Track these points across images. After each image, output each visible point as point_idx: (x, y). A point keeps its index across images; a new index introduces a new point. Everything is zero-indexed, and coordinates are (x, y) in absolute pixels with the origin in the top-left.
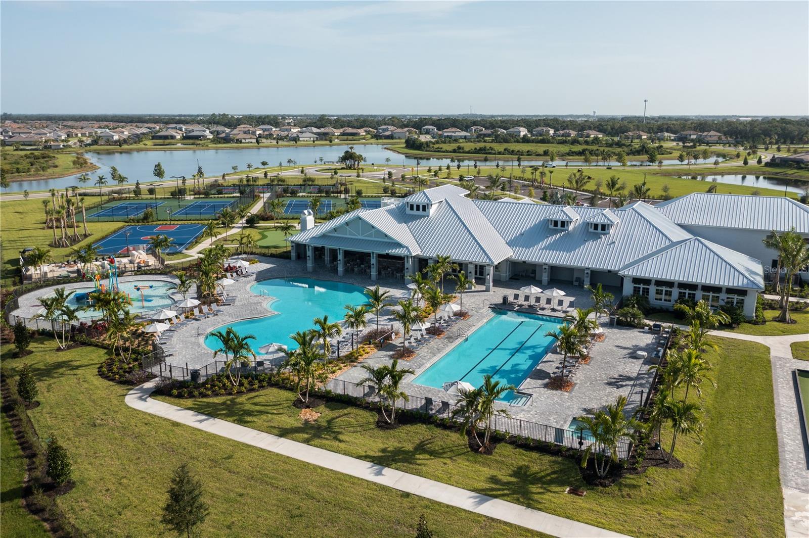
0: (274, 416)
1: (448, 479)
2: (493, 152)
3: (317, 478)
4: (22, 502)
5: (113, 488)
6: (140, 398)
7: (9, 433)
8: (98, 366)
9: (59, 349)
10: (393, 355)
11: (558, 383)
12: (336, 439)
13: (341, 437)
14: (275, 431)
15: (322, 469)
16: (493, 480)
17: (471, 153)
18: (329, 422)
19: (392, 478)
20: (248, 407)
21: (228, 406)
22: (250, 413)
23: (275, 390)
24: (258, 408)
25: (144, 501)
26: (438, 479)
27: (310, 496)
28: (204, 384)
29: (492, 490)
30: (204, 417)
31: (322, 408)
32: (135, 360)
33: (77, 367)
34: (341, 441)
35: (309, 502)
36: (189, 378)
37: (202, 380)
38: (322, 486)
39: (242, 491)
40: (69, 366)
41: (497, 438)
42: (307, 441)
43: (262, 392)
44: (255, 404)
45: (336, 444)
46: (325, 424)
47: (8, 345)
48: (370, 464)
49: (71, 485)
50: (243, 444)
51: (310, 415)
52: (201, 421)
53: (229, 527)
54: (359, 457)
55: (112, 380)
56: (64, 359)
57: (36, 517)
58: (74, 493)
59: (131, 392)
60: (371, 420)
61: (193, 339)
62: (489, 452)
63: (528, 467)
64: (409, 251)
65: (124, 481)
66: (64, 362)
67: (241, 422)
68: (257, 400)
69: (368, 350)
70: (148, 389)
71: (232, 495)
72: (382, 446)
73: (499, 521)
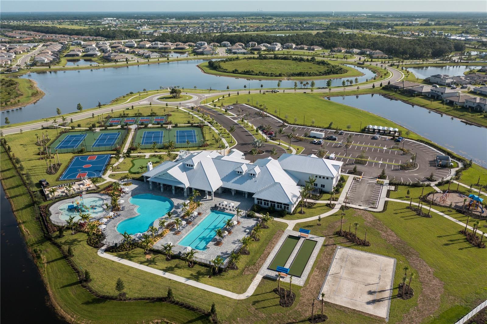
0: (139, 258)
1: (180, 275)
2: (253, 73)
3: (149, 276)
4: (80, 285)
5: (101, 280)
6: (101, 253)
7: (69, 265)
8: (86, 241)
9: (72, 234)
10: (174, 233)
11: (218, 243)
12: (155, 264)
13: (156, 264)
14: (139, 262)
15: (151, 273)
16: (192, 275)
17: (242, 74)
18: (153, 259)
19: (168, 275)
20: (132, 255)
21: (126, 255)
22: (132, 257)
23: (139, 249)
24: (134, 255)
25: (109, 283)
26: (178, 275)
27: (148, 281)
28: (119, 247)
29: (190, 277)
30: (120, 259)
31: (152, 254)
32: (97, 238)
33: (80, 241)
34: (156, 265)
35: (148, 283)
36: (114, 245)
37: (118, 245)
38: (151, 278)
39: (132, 280)
40: (77, 241)
41: (195, 263)
42: (147, 265)
43: (135, 249)
44: (134, 254)
45: (155, 266)
46: (152, 260)
47: (55, 233)
48: (163, 272)
49: (91, 280)
50: (131, 267)
51: (149, 257)
52: (119, 260)
53: (129, 289)
54: (160, 270)
55: (92, 246)
56: (75, 238)
57: (85, 288)
58: (92, 282)
59: (99, 251)
60: (165, 258)
61: (113, 228)
62: (192, 267)
63: (200, 271)
64: (185, 186)
65: (103, 278)
66: (76, 239)
67: (130, 260)
68: (134, 252)
69: (167, 231)
70: (103, 250)
71: (130, 281)
72: (166, 266)
73: (189, 285)
